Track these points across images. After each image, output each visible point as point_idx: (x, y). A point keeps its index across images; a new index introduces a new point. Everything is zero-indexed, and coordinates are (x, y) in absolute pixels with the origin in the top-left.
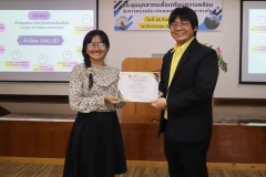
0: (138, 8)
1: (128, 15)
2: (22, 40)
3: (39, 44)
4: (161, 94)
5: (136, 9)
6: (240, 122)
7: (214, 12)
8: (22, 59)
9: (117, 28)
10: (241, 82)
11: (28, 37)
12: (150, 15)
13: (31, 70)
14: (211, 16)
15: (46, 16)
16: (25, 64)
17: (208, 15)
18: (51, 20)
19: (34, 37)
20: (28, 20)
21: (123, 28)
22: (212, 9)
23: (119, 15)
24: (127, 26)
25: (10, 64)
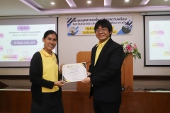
0: (82, 22)
1: (76, 26)
2: (13, 43)
3: (23, 45)
4: (89, 74)
5: (80, 22)
6: (146, 90)
7: (127, 23)
8: (13, 54)
9: (69, 34)
10: (145, 66)
11: (17, 41)
12: (89, 26)
13: (18, 60)
14: (126, 26)
15: (27, 28)
16: (15, 57)
17: (124, 25)
18: (30, 30)
19: (20, 41)
20: (17, 31)
21: (73, 34)
22: (126, 21)
23: (70, 26)
24: (75, 33)
25: (6, 57)
